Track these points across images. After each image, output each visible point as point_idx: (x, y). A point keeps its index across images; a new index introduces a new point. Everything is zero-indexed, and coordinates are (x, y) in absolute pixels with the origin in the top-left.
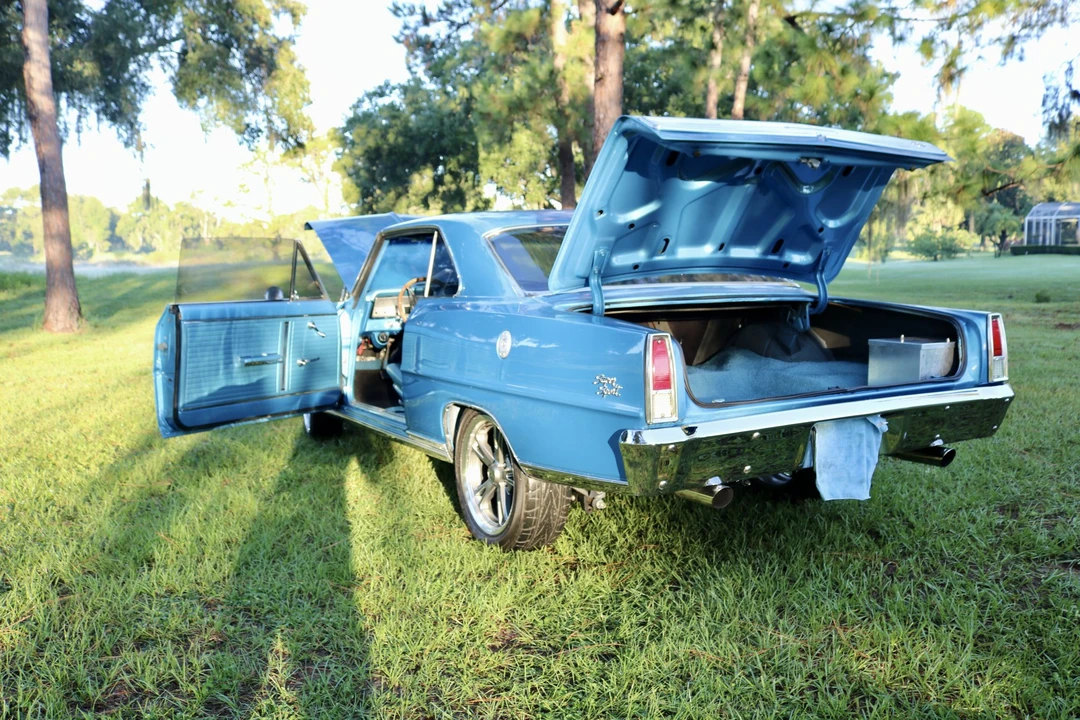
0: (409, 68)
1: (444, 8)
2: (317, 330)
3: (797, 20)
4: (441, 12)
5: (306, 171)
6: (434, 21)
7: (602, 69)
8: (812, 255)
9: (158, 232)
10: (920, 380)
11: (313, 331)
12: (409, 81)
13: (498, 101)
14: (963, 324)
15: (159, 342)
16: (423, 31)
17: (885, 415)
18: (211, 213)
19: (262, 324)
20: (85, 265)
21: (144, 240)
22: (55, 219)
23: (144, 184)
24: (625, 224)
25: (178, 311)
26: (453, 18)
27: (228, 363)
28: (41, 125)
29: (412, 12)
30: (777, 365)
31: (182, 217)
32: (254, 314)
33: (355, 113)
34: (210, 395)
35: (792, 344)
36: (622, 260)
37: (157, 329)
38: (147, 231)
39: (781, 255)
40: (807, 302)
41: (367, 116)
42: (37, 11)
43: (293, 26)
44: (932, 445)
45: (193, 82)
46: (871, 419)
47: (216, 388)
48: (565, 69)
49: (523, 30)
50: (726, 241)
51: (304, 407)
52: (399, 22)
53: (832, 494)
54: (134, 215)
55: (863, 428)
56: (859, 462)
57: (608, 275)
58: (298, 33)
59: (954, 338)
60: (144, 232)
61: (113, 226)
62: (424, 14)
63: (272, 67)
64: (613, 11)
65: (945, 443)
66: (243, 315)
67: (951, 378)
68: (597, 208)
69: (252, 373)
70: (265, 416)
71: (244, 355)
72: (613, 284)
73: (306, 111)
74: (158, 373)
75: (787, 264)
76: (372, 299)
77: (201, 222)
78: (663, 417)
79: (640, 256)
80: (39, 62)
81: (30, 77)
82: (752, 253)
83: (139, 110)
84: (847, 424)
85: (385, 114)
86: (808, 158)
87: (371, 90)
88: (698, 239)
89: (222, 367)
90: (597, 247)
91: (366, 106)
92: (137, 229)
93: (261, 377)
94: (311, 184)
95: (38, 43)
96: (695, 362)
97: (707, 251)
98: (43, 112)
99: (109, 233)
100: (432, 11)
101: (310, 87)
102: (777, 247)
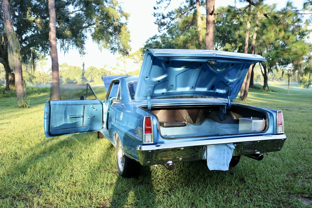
0: (159, 31)
1: (169, 14)
2: (94, 108)
3: (268, 15)
4: (168, 15)
5: (135, 60)
6: (166, 18)
7: (208, 31)
8: (226, 90)
9: (95, 77)
10: (252, 132)
11: (93, 108)
12: (162, 35)
13: (180, 41)
14: (269, 114)
15: (46, 111)
16: (163, 21)
17: (234, 143)
18: (110, 71)
19: (76, 107)
20: (74, 85)
21: (91, 78)
22: (55, 74)
23: (83, 64)
24: (157, 81)
25: (50, 102)
26: (171, 17)
27: (66, 117)
28: (52, 48)
29: (160, 15)
30: (217, 124)
31: (102, 72)
32: (74, 104)
33: (147, 44)
34: (59, 126)
35: (222, 118)
36: (158, 92)
37: (45, 107)
38: (92, 76)
39: (215, 90)
40: (225, 105)
41: (150, 45)
42: (53, 18)
43: (126, 20)
44: (256, 153)
45: (97, 36)
46: (228, 145)
47: (61, 124)
48: (200, 31)
49: (188, 20)
50: (194, 86)
51: (90, 130)
52: (156, 18)
53: (214, 168)
54: (89, 72)
55: (225, 147)
56: (224, 158)
57: (153, 96)
58: (128, 22)
59: (265, 119)
60: (91, 76)
61: (83, 75)
62: (163, 16)
63: (120, 31)
64: (211, 14)
65: (260, 153)
66: (70, 104)
67: (263, 132)
68: (146, 76)
69: (73, 120)
70: (78, 132)
71: (70, 115)
72: (157, 99)
73: (129, 43)
74: (45, 119)
75: (217, 93)
76: (111, 100)
77: (107, 74)
78: (148, 142)
79: (164, 91)
80: (53, 31)
81: (50, 36)
82: (205, 90)
83: (84, 44)
84: (220, 146)
85: (155, 44)
86: (211, 61)
87: (152, 37)
88: (185, 85)
89: (63, 118)
90: (148, 88)
91: (150, 42)
92: (89, 76)
93: (76, 121)
94: (137, 63)
95: (53, 26)
96: (197, 122)
97: (187, 89)
98: (53, 45)
99: (82, 76)
100: (165, 15)
101: (130, 37)
102: (213, 88)
